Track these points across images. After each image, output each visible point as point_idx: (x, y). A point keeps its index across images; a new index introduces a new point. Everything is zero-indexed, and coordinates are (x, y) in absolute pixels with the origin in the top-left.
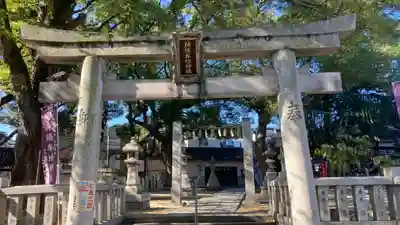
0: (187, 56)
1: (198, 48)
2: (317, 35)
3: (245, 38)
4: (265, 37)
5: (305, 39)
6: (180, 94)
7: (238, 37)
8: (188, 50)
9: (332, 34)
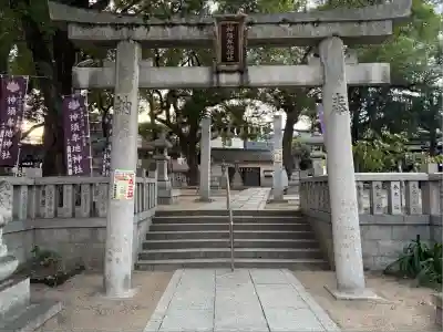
0: (230, 41)
1: (241, 33)
2: (369, 21)
3: (292, 24)
4: (313, 23)
5: (356, 25)
7: (284, 22)
8: (231, 35)
9: (384, 20)
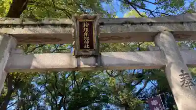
0: (86, 34)
3: (133, 24)
4: (148, 23)
6: (79, 65)
7: (126, 23)
8: (87, 30)
